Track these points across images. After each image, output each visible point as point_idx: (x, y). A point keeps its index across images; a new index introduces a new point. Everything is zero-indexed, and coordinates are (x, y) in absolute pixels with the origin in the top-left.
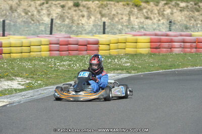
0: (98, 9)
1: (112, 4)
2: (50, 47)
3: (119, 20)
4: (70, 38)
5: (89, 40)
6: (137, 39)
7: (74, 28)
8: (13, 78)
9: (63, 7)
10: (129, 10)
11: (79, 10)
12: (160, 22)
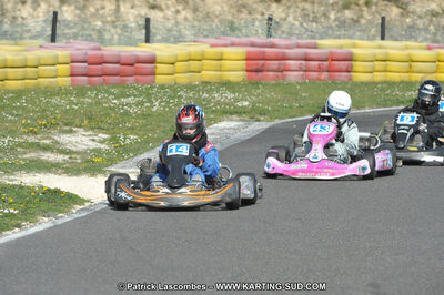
2: (72, 67)
3: (97, 10)
8: (67, 128)
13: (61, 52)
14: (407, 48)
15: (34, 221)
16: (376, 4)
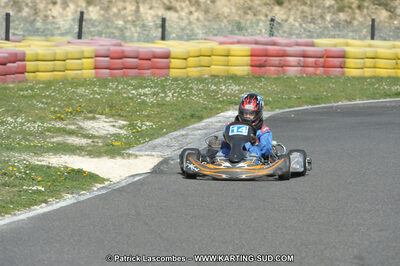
2: (96, 61)
3: (119, 10)
4: (121, 45)
5: (154, 50)
8: (91, 115)
12: (192, 17)
13: (87, 47)
14: (394, 47)
15: (59, 197)
16: (367, 8)
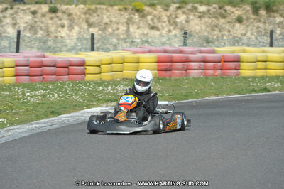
0: (83, 16)
1: (103, 9)
2: (16, 70)
4: (44, 57)
5: (71, 59)
6: (138, 58)
7: (50, 43)
9: (34, 13)
10: (127, 17)
11: (57, 17)
12: (170, 34)
